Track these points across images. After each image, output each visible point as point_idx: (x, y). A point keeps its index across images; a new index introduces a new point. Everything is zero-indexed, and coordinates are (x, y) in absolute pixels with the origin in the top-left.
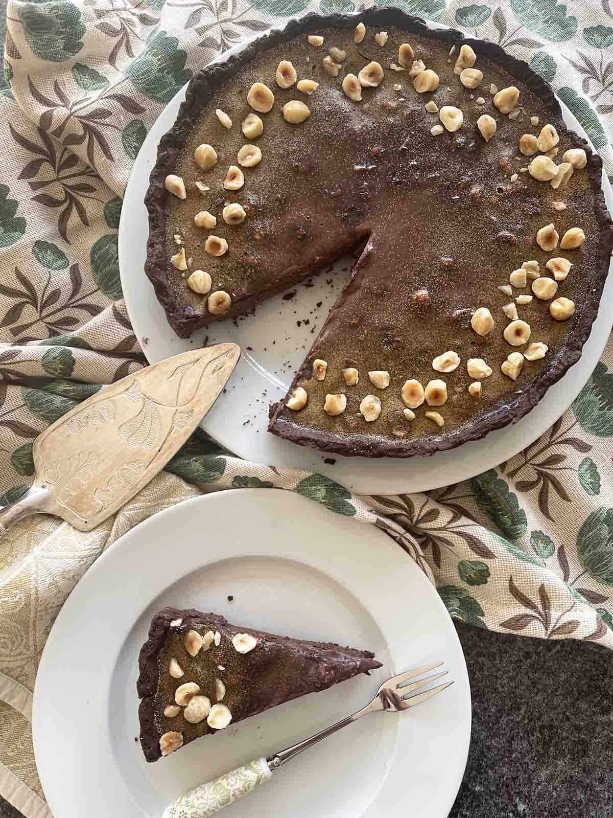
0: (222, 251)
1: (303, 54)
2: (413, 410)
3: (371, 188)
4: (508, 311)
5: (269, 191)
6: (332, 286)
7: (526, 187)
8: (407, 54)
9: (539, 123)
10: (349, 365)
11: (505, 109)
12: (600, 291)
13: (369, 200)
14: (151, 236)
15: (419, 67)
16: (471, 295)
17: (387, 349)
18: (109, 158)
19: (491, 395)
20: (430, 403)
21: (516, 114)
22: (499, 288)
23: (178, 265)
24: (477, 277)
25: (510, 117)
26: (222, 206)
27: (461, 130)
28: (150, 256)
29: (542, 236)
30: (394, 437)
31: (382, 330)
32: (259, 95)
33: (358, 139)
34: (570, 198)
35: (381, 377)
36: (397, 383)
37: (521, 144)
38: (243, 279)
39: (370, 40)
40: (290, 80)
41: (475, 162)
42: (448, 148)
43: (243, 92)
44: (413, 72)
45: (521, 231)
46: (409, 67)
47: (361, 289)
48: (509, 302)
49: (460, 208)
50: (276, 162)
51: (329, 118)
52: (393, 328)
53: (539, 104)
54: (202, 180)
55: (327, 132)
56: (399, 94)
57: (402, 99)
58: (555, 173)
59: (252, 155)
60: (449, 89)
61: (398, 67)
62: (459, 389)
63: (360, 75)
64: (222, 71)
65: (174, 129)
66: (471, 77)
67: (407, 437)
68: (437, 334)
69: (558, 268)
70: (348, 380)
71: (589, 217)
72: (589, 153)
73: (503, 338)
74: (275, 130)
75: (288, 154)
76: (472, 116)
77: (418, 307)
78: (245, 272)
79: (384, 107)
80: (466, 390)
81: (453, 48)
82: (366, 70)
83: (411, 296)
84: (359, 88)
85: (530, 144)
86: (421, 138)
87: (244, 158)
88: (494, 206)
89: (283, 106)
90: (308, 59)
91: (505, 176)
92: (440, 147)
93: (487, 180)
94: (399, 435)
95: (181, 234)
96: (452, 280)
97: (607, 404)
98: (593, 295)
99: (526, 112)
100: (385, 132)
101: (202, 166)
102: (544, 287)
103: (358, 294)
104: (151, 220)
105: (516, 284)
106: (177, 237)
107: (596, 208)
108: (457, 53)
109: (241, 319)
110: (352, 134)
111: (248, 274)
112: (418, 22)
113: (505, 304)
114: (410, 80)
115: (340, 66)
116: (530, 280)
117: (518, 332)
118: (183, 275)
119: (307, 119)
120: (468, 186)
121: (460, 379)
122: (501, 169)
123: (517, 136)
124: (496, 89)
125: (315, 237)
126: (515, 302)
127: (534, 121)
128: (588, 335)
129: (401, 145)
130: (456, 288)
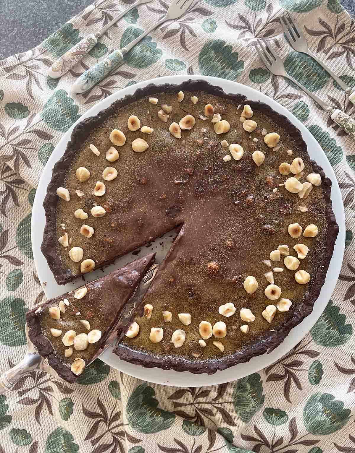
0: (90, 235)
1: (146, 108)
2: (205, 341)
3: (184, 194)
4: (268, 276)
5: (122, 196)
6: (163, 246)
7: (282, 196)
8: (210, 110)
9: (293, 154)
10: (166, 309)
11: (271, 146)
12: (326, 267)
13: (183, 202)
14: (47, 226)
15: (217, 118)
16: (245, 265)
17: (190, 299)
18: (29, 167)
19: (255, 331)
20: (216, 336)
21: (278, 148)
22: (263, 261)
23: (63, 243)
24: (249, 254)
25: (274, 151)
26: (92, 206)
27: (243, 158)
28: (45, 240)
29: (291, 229)
30: (193, 358)
31: (188, 286)
32: (117, 136)
33: (177, 163)
34: (310, 204)
35: (185, 317)
36: (195, 321)
37: (280, 169)
38: (103, 251)
39: (187, 100)
40: (136, 126)
41: (251, 178)
42: (234, 169)
43: (107, 133)
44: (213, 121)
45: (278, 225)
46: (211, 118)
47: (176, 259)
48: (269, 271)
49: (240, 209)
50: (126, 178)
51: (160, 149)
52: (195, 285)
53: (293, 143)
54: (80, 189)
55: (159, 158)
56: (204, 135)
57: (206, 138)
58: (301, 189)
59: (111, 173)
60: (236, 131)
61: (204, 117)
62: (234, 327)
63: (180, 123)
64: (94, 122)
65: (63, 159)
66: (249, 126)
67: (200, 358)
68: (222, 290)
69: (300, 251)
70: (166, 319)
71: (322, 217)
72: (323, 177)
73: (264, 294)
74: (127, 157)
75: (134, 173)
76: (250, 150)
77: (211, 273)
78: (104, 247)
79: (194, 143)
80: (239, 329)
81: (240, 106)
82: (184, 120)
83: (207, 265)
84: (179, 131)
85: (286, 169)
86: (217, 163)
87: (106, 175)
88: (262, 209)
89: (132, 141)
90: (148, 112)
91: (269, 188)
92: (229, 169)
93: (258, 191)
94: (195, 356)
95: (65, 223)
96: (233, 255)
97: (332, 326)
98: (322, 269)
99: (284, 147)
100: (194, 159)
101: (80, 180)
102: (292, 262)
103: (174, 262)
104: (47, 216)
105: (274, 259)
106: (63, 225)
107: (326, 212)
108: (242, 109)
109: (106, 267)
110: (174, 160)
111: (106, 248)
112: (217, 90)
113: (266, 272)
114: (212, 125)
115: (168, 116)
116: (283, 257)
117: (273, 292)
118: (66, 249)
119: (147, 150)
120: (245, 195)
121: (235, 321)
122: (267, 184)
123: (278, 162)
124: (266, 132)
125: (149, 224)
126: (273, 271)
127: (290, 153)
128: (317, 296)
129: (205, 167)
130: (235, 261)
